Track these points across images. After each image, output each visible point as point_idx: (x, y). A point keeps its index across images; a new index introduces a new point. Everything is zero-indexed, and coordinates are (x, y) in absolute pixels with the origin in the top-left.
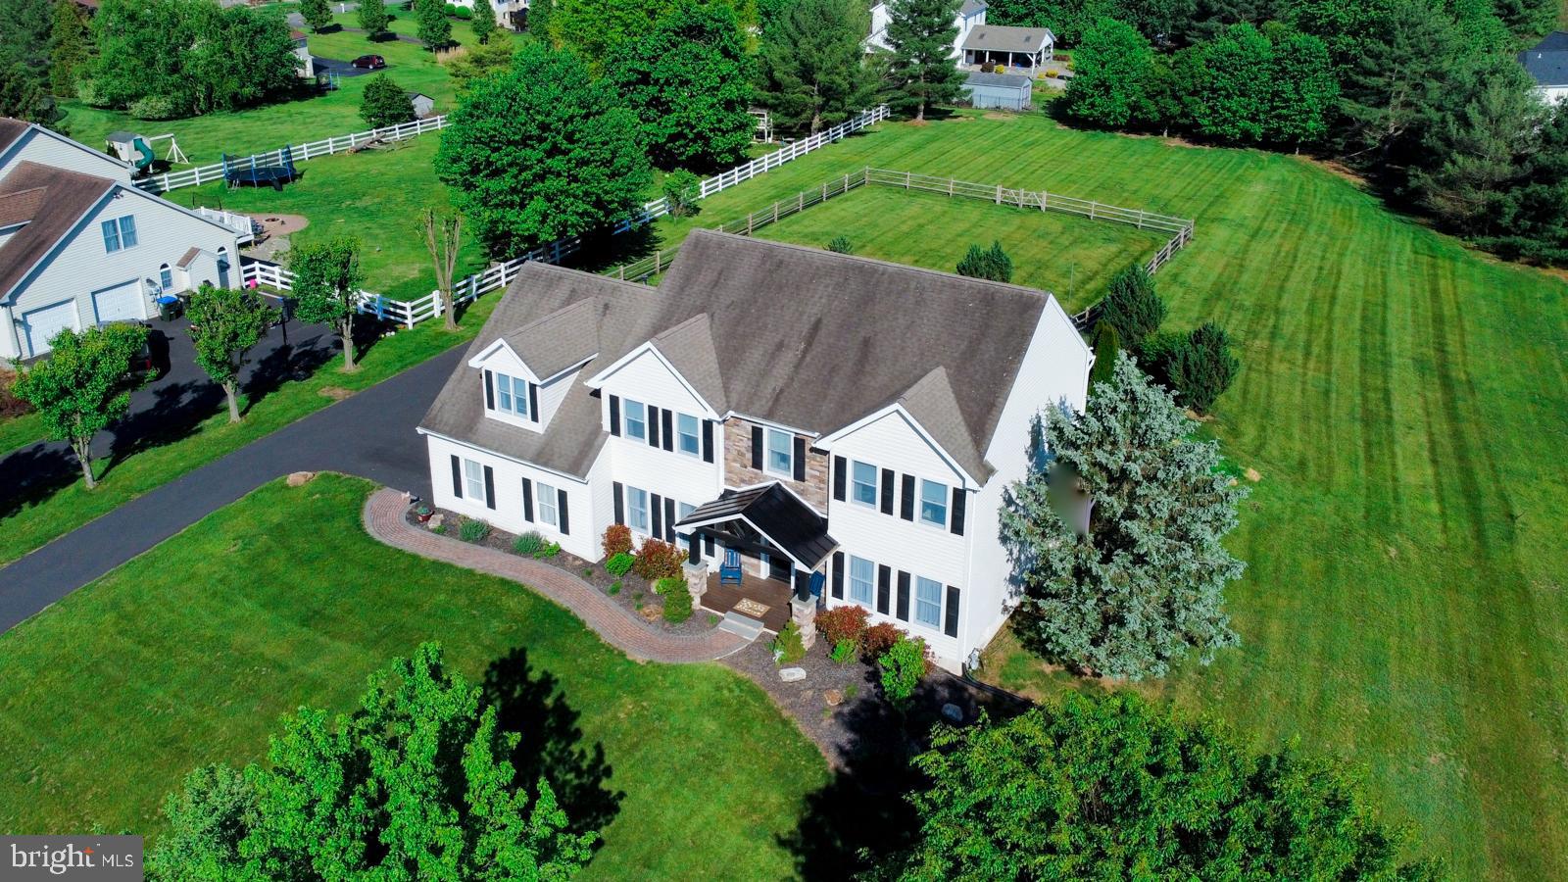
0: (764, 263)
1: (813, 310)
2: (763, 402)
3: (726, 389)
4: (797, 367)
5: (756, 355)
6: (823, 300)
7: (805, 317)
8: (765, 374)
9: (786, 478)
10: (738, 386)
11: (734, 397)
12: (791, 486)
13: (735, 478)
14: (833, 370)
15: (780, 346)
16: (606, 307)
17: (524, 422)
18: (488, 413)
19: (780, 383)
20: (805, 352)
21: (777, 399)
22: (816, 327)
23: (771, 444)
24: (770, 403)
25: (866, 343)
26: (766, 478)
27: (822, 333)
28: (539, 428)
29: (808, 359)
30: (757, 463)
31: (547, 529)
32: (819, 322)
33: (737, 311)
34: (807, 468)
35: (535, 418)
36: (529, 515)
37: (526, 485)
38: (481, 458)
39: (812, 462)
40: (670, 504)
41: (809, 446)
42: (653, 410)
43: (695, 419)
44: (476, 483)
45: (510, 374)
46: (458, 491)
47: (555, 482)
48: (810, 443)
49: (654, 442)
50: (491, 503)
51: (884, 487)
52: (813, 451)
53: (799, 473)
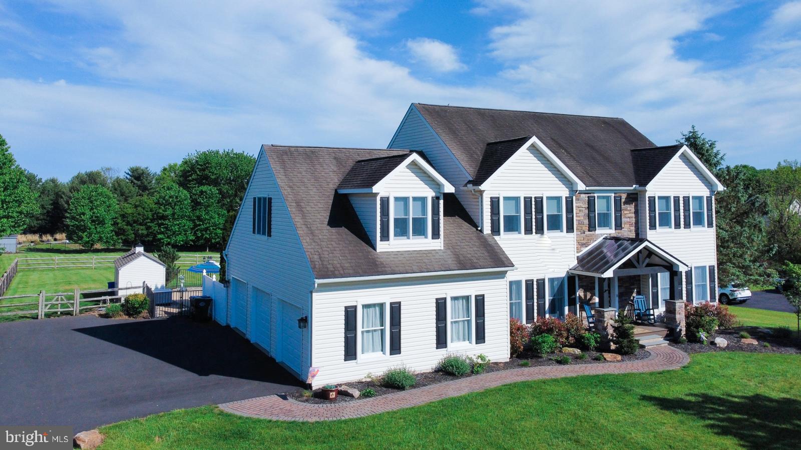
1: (543, 135)
4: (575, 160)
6: (540, 130)
9: (610, 232)
12: (614, 236)
14: (594, 159)
15: (553, 152)
17: (428, 243)
19: (580, 169)
23: (599, 207)
25: (589, 146)
26: (598, 237)
27: (561, 143)
29: (572, 155)
30: (592, 226)
31: (461, 348)
32: (553, 140)
34: (624, 220)
35: (436, 235)
36: (441, 342)
37: (441, 305)
38: (386, 296)
39: (626, 212)
40: (541, 283)
41: (623, 200)
42: (528, 201)
43: (560, 198)
44: (375, 331)
45: (411, 194)
46: (350, 353)
47: (471, 289)
48: (624, 196)
49: (528, 231)
50: (396, 348)
51: (675, 210)
52: (625, 203)
53: (619, 225)
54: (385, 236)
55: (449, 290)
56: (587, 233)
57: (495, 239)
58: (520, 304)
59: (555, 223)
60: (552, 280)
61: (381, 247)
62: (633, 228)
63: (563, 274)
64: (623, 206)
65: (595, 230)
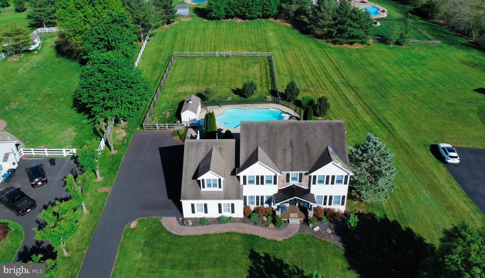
0: (267, 127)
1: (288, 138)
2: (289, 166)
3: (277, 166)
4: (292, 155)
5: (279, 154)
6: (289, 135)
7: (287, 141)
8: (285, 159)
9: (296, 183)
10: (279, 164)
11: (280, 167)
12: (298, 184)
13: (281, 186)
14: (302, 154)
15: (285, 150)
16: (220, 148)
17: (217, 189)
18: (202, 189)
19: (290, 160)
20: (292, 150)
21: (292, 165)
22: (291, 142)
23: (292, 176)
24: (291, 167)
25: (307, 144)
26: (290, 184)
27: (294, 144)
28: (221, 189)
29: (294, 152)
30: (288, 181)
31: (227, 214)
32: (291, 141)
33: (267, 143)
34: (303, 179)
35: (220, 187)
36: (220, 211)
37: (220, 205)
38: (203, 202)
40: (262, 197)
42: (257, 176)
43: (271, 176)
44: (201, 209)
45: (211, 178)
46: (193, 212)
47: (230, 202)
48: (304, 173)
49: (258, 183)
50: (206, 212)
51: (327, 179)
53: (300, 181)
54: (204, 187)
55: (223, 202)
56: (286, 183)
57: (244, 186)
58: (254, 201)
59: (269, 182)
60: (268, 196)
62: (308, 182)
63: (272, 195)
64: (303, 176)
65: (289, 182)
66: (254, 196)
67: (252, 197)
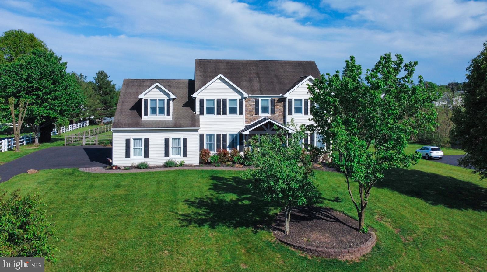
1: (253, 71)
4: (260, 83)
5: (244, 82)
8: (252, 86)
9: (268, 116)
12: (270, 117)
13: (249, 120)
14: (272, 82)
15: (250, 80)
17: (164, 117)
19: (258, 87)
20: (259, 80)
22: (258, 74)
23: (262, 104)
24: (260, 91)
26: (260, 117)
27: (261, 75)
28: (170, 118)
29: (262, 81)
30: (257, 113)
31: (176, 158)
34: (276, 110)
35: (168, 114)
36: (167, 154)
37: (167, 141)
38: (143, 136)
39: (277, 107)
40: (225, 136)
41: (276, 101)
42: (219, 101)
43: (236, 100)
44: (139, 148)
45: (157, 98)
46: (128, 155)
47: (181, 135)
48: (276, 100)
49: (219, 113)
50: (147, 155)
51: (305, 106)
52: (277, 102)
53: (273, 112)
54: (146, 114)
55: (171, 136)
56: (254, 115)
57: (201, 116)
58: (214, 144)
59: (233, 111)
60: (232, 135)
61: (144, 118)
62: (282, 114)
63: (237, 132)
64: (276, 104)
65: (259, 114)
66: (214, 135)
67: (210, 136)
